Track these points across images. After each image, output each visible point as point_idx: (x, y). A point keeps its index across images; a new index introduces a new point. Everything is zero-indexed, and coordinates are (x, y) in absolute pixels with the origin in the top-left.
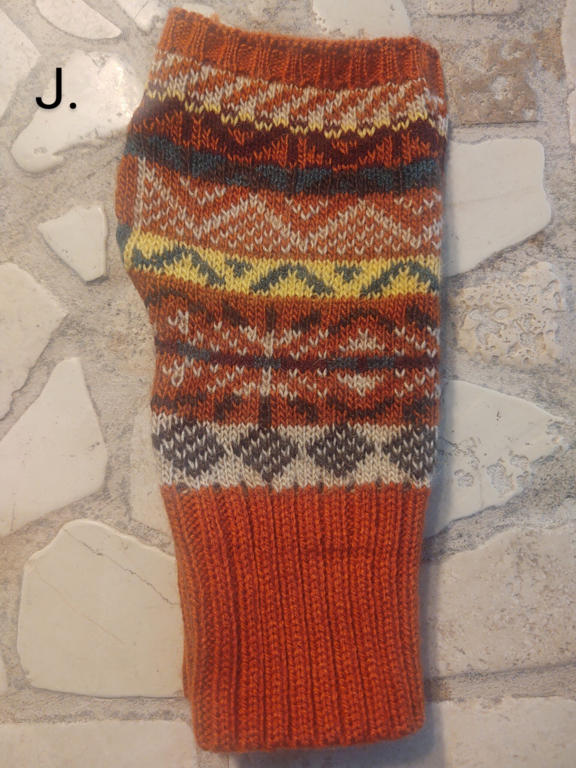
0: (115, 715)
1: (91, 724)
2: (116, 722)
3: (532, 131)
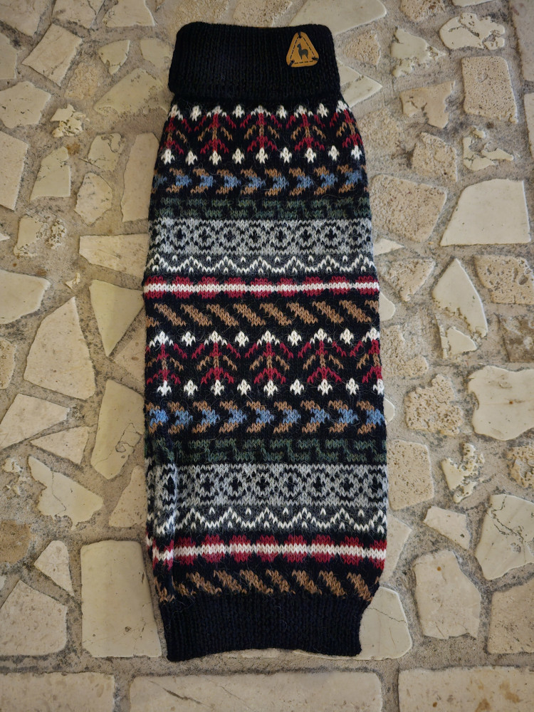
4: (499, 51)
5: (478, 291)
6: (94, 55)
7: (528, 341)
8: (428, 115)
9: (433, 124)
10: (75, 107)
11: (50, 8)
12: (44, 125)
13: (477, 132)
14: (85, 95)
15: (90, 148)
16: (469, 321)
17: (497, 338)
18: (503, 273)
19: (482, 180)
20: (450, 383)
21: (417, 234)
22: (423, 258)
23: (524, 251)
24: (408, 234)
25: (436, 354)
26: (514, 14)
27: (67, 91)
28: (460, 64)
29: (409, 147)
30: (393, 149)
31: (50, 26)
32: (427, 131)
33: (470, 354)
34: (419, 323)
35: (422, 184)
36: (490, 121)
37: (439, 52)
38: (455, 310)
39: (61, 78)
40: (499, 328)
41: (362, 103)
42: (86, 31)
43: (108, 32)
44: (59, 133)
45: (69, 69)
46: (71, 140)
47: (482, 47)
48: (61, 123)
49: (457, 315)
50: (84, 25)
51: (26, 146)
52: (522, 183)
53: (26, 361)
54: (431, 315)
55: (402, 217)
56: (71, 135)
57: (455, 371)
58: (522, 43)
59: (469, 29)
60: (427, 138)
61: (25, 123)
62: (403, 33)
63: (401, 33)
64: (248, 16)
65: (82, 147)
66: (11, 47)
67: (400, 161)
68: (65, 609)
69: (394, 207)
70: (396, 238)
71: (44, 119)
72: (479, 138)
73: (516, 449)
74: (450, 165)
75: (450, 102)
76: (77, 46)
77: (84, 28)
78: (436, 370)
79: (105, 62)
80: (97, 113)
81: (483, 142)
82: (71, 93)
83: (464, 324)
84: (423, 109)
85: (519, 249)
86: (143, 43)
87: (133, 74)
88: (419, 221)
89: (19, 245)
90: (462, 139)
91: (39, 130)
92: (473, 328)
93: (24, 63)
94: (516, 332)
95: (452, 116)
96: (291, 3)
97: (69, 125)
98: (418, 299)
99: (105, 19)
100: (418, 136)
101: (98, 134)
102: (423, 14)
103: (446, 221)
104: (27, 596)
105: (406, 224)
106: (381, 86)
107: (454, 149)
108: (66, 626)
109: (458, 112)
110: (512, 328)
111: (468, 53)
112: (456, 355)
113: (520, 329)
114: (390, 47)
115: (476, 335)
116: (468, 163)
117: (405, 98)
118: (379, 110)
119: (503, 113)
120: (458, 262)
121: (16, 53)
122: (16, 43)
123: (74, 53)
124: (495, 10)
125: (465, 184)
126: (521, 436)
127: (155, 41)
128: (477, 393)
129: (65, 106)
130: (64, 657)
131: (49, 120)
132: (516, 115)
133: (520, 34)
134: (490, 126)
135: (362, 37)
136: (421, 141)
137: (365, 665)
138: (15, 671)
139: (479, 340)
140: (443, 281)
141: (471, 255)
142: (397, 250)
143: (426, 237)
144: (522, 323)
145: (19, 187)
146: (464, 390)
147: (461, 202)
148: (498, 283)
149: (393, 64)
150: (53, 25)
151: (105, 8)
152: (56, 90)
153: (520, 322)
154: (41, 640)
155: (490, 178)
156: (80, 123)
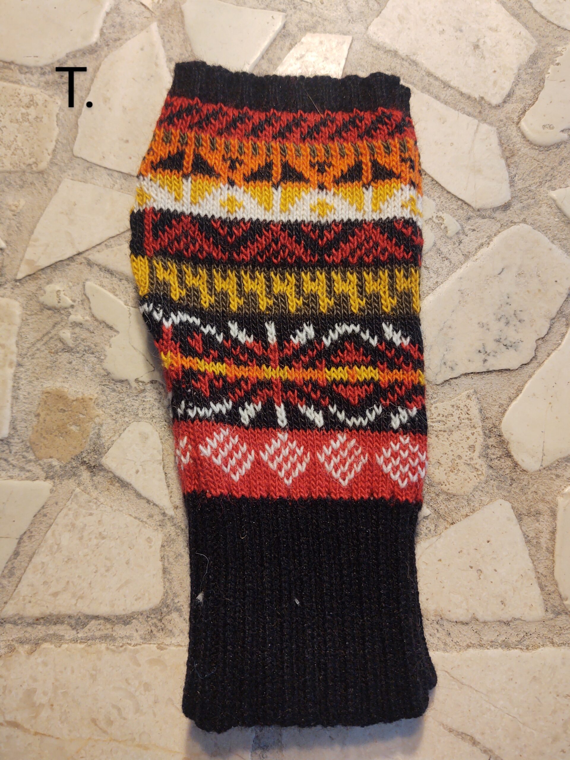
53: (76, 125)
68: (158, 538)
104: (91, 514)
108: (161, 567)
130: (161, 620)
138: (75, 641)
154: (118, 589)
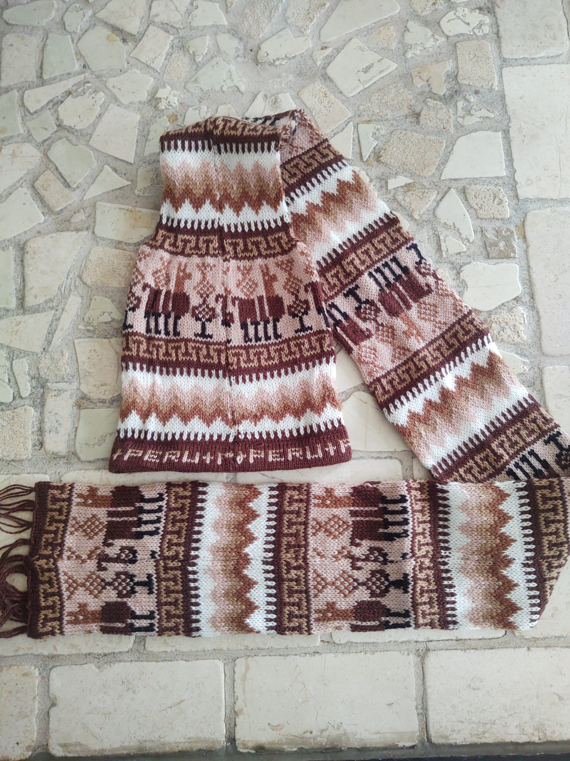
0: (372, 457)
1: (365, 461)
2: (373, 460)
3: (514, 261)
4: (485, 36)
5: (468, 211)
6: (183, 48)
7: (502, 244)
8: (431, 86)
9: (435, 92)
10: (171, 87)
11: (147, 14)
12: (150, 101)
13: (467, 97)
14: (178, 78)
15: (185, 117)
16: (461, 231)
17: (481, 243)
18: (485, 197)
19: (471, 132)
20: (448, 275)
21: (424, 172)
22: (428, 189)
23: (501, 182)
24: (417, 172)
25: (438, 255)
26: (496, 8)
27: (165, 75)
28: (455, 46)
29: (417, 110)
30: (406, 111)
31: (148, 26)
32: (430, 98)
33: (462, 254)
34: (426, 234)
35: (428, 136)
36: (477, 89)
37: (439, 38)
38: (452, 224)
39: (160, 66)
40: (482, 235)
41: (383, 77)
42: (175, 30)
43: (191, 30)
44: (162, 106)
45: (165, 59)
46: (171, 111)
47: (472, 33)
48: (163, 100)
49: (452, 227)
50: (174, 25)
51: (138, 117)
52: (500, 133)
54: (434, 229)
55: (413, 161)
56: (170, 107)
57: (451, 266)
58: (501, 29)
59: (462, 20)
60: (431, 102)
61: (136, 100)
62: (413, 26)
63: (410, 24)
64: (296, 15)
65: (179, 116)
66: (121, 43)
67: (411, 120)
69: (407, 153)
70: (409, 175)
71: (149, 97)
72: (468, 101)
73: (493, 316)
74: (448, 121)
75: (448, 76)
76: (169, 41)
77: (174, 28)
78: (437, 266)
79: (191, 53)
80: (188, 91)
81: (472, 104)
82: (168, 77)
83: (457, 233)
84: (428, 81)
85: (497, 181)
86: (218, 37)
87: (214, 62)
88: (426, 163)
89: (139, 187)
90: (456, 103)
91: (146, 105)
92: (464, 236)
93: (131, 55)
94: (494, 238)
95: (449, 86)
96: (328, 5)
97: (168, 100)
98: (425, 217)
99: (189, 20)
100: (424, 101)
101: (189, 106)
102: (428, 9)
103: (444, 162)
105: (416, 165)
106: (396, 65)
107: (450, 110)
109: (454, 82)
110: (491, 235)
111: (462, 38)
112: (452, 255)
113: (497, 237)
114: (403, 35)
115: (466, 241)
116: (460, 120)
117: (414, 74)
118: (395, 83)
119: (487, 83)
120: (453, 191)
121: (124, 48)
122: (124, 41)
123: (168, 47)
124: (482, 5)
125: (459, 135)
126: (496, 308)
127: (227, 36)
128: (466, 280)
129: (164, 87)
131: (153, 97)
132: (496, 84)
133: (500, 23)
134: (477, 92)
135: (382, 28)
136: (426, 104)
137: (390, 455)
139: (468, 244)
140: (443, 204)
141: (462, 185)
142: (409, 184)
143: (430, 174)
144: (498, 232)
145: (135, 147)
146: (457, 279)
147: (455, 148)
148: (481, 205)
149: (406, 48)
150: (151, 26)
151: (189, 13)
152: (156, 75)
153: (497, 231)
155: (476, 131)
156: (176, 99)
